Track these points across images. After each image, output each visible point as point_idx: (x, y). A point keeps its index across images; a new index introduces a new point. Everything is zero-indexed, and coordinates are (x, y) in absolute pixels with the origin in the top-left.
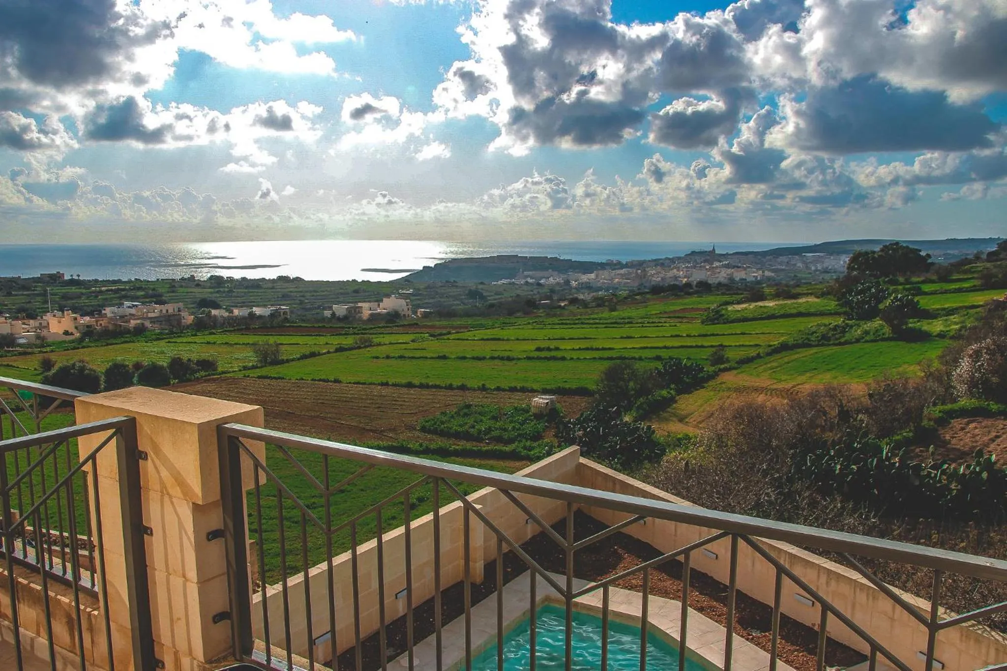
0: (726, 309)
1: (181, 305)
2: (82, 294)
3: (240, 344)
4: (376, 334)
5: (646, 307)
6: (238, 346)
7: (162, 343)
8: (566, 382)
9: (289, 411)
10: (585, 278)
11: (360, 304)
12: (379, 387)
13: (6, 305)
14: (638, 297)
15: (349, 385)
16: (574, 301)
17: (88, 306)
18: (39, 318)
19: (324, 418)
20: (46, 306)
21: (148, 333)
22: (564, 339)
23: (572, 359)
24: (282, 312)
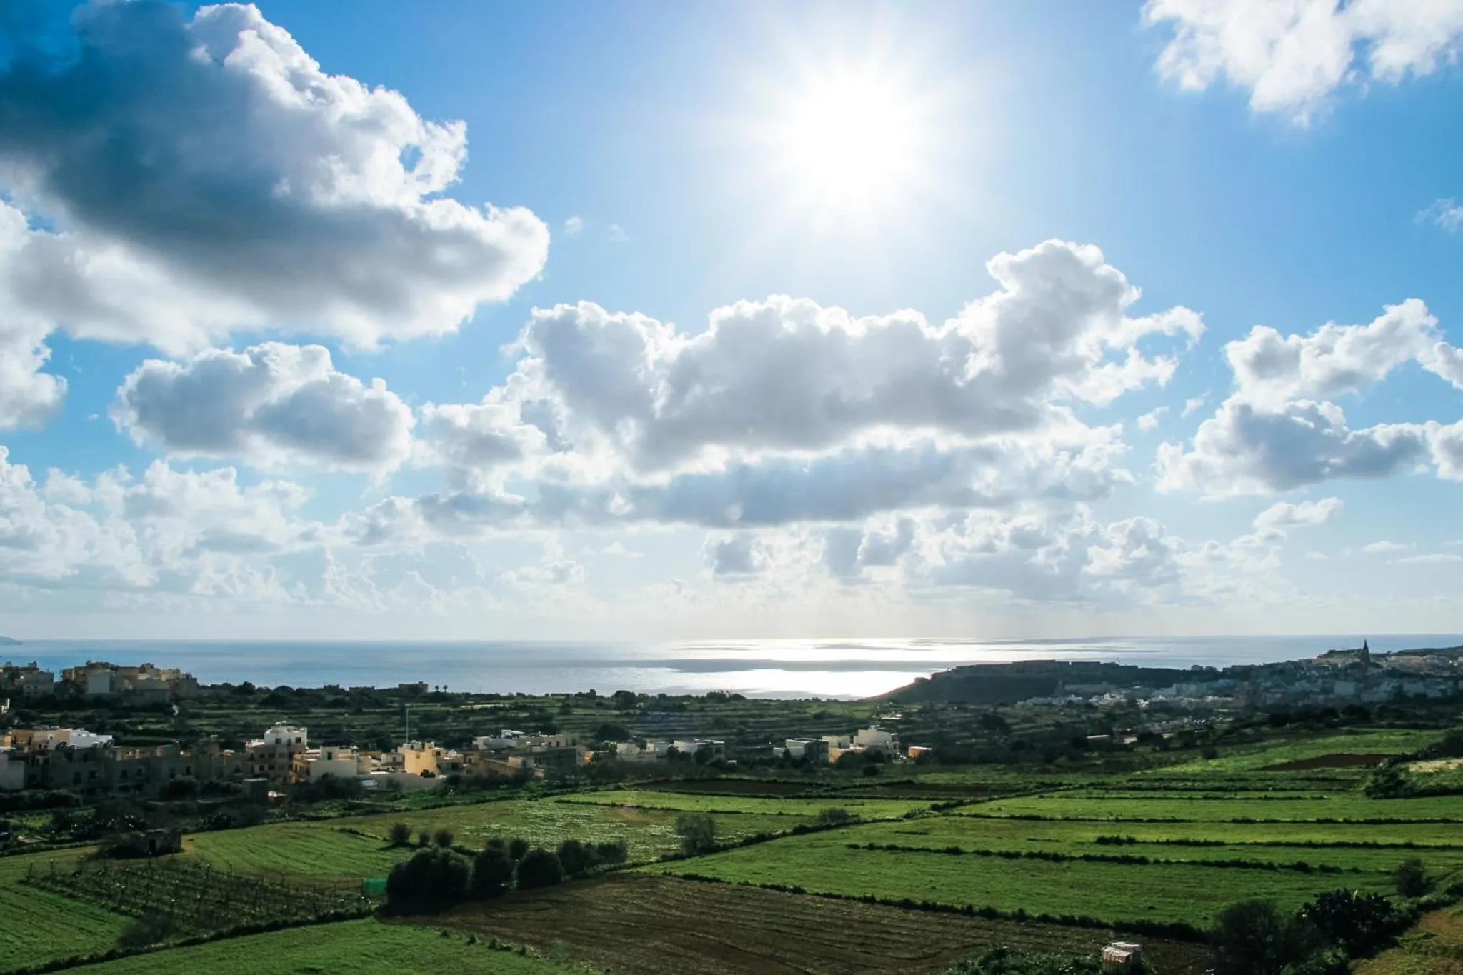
0: (1406, 770)
1: (577, 735)
2: (448, 713)
3: (656, 809)
4: (851, 798)
5: (1264, 749)
6: (654, 812)
7: (550, 802)
8: (1151, 908)
9: (729, 942)
10: (1160, 696)
11: (825, 739)
12: (861, 905)
13: (354, 727)
14: (1249, 731)
15: (817, 899)
16: (1146, 738)
17: (455, 731)
18: (393, 751)
19: (782, 961)
20: (403, 729)
21: (531, 784)
22: (1141, 821)
23: (1157, 862)
24: (714, 748)
